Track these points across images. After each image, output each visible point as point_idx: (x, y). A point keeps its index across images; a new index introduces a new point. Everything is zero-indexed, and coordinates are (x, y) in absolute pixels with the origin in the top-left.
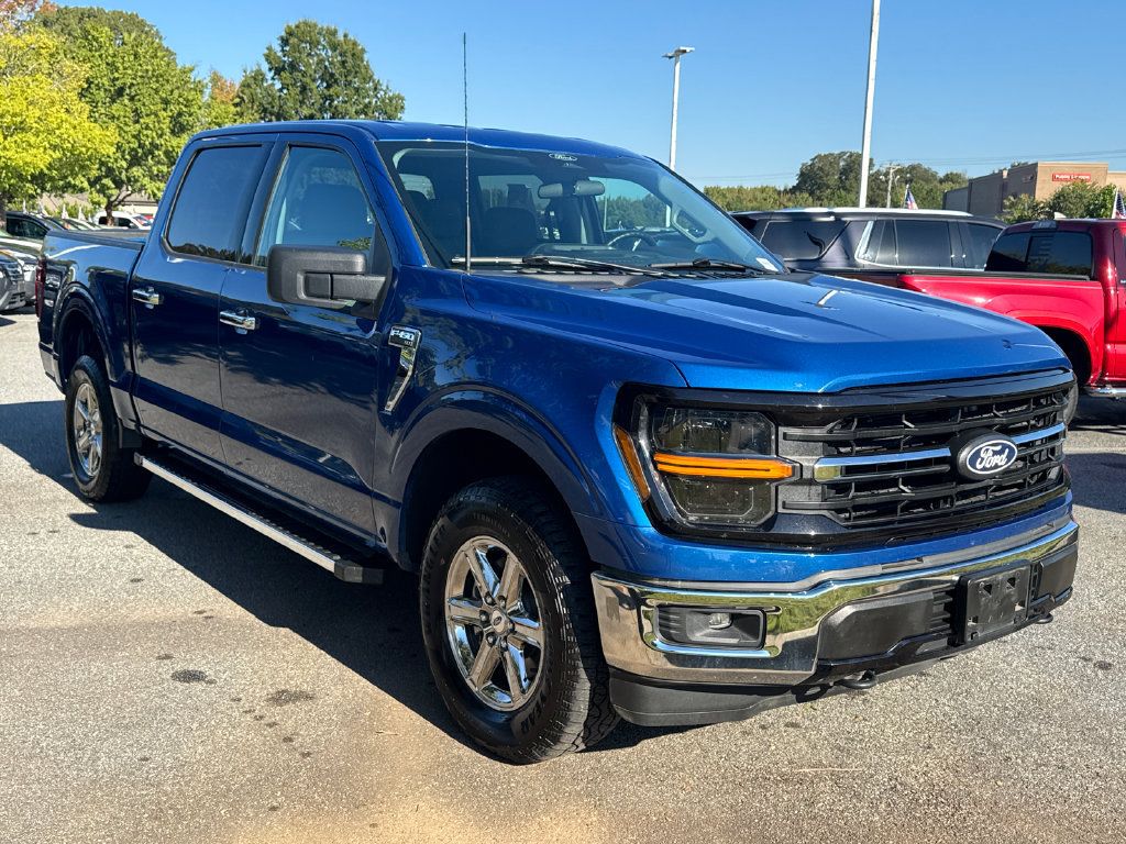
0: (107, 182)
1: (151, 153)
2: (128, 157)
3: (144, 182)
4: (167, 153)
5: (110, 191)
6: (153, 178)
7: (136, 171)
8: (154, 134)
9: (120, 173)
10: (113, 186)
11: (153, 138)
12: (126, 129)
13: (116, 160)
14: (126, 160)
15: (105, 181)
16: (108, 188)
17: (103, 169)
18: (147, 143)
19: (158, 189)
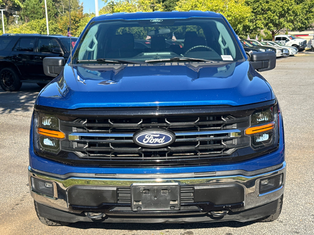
0: (271, 25)
1: (288, 12)
2: (278, 15)
3: (285, 24)
4: (293, 12)
5: (271, 28)
6: (288, 22)
7: (282, 20)
8: (288, 5)
9: (276, 21)
10: (273, 26)
11: (288, 6)
12: (278, 4)
13: (274, 16)
14: (277, 16)
15: (269, 25)
16: (271, 27)
17: (269, 20)
18: (286, 9)
19: (290, 26)
